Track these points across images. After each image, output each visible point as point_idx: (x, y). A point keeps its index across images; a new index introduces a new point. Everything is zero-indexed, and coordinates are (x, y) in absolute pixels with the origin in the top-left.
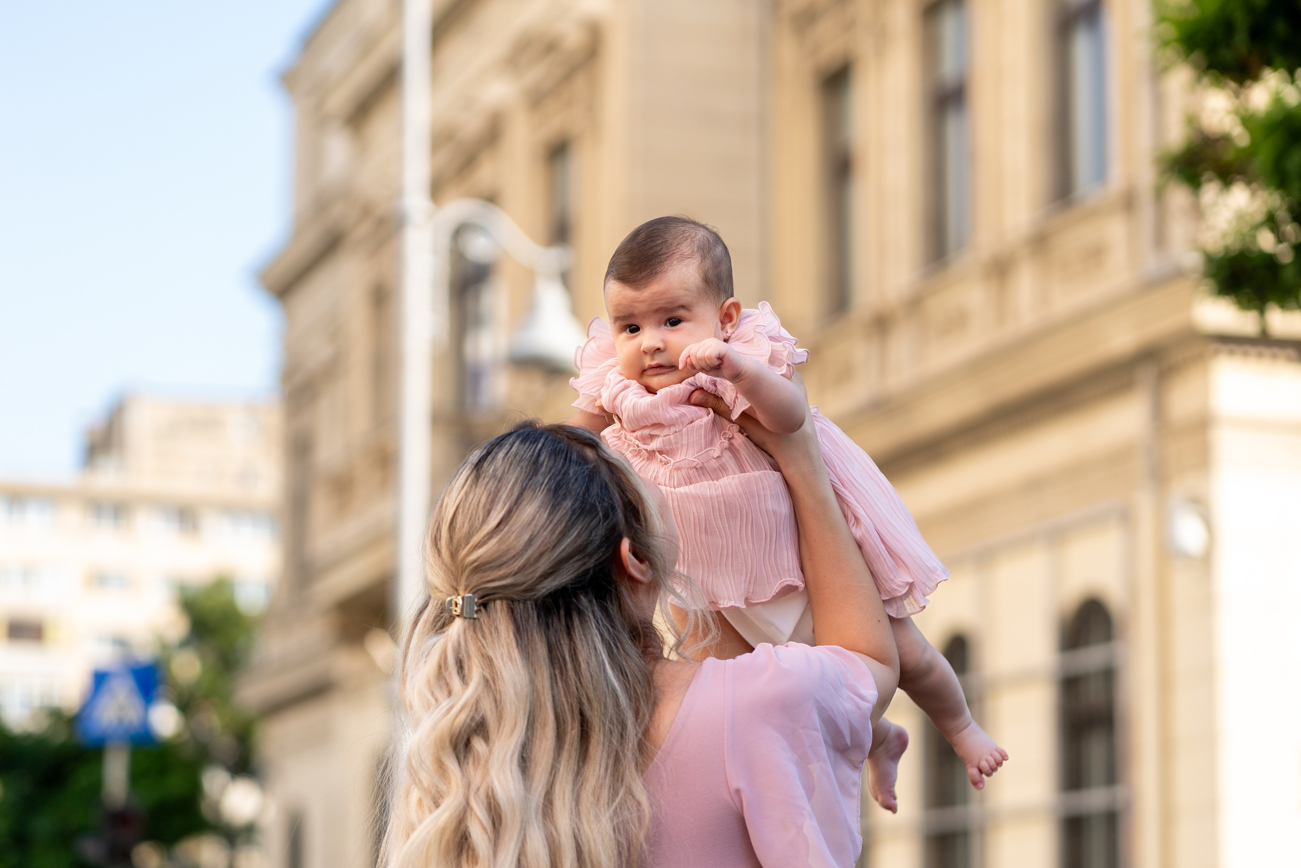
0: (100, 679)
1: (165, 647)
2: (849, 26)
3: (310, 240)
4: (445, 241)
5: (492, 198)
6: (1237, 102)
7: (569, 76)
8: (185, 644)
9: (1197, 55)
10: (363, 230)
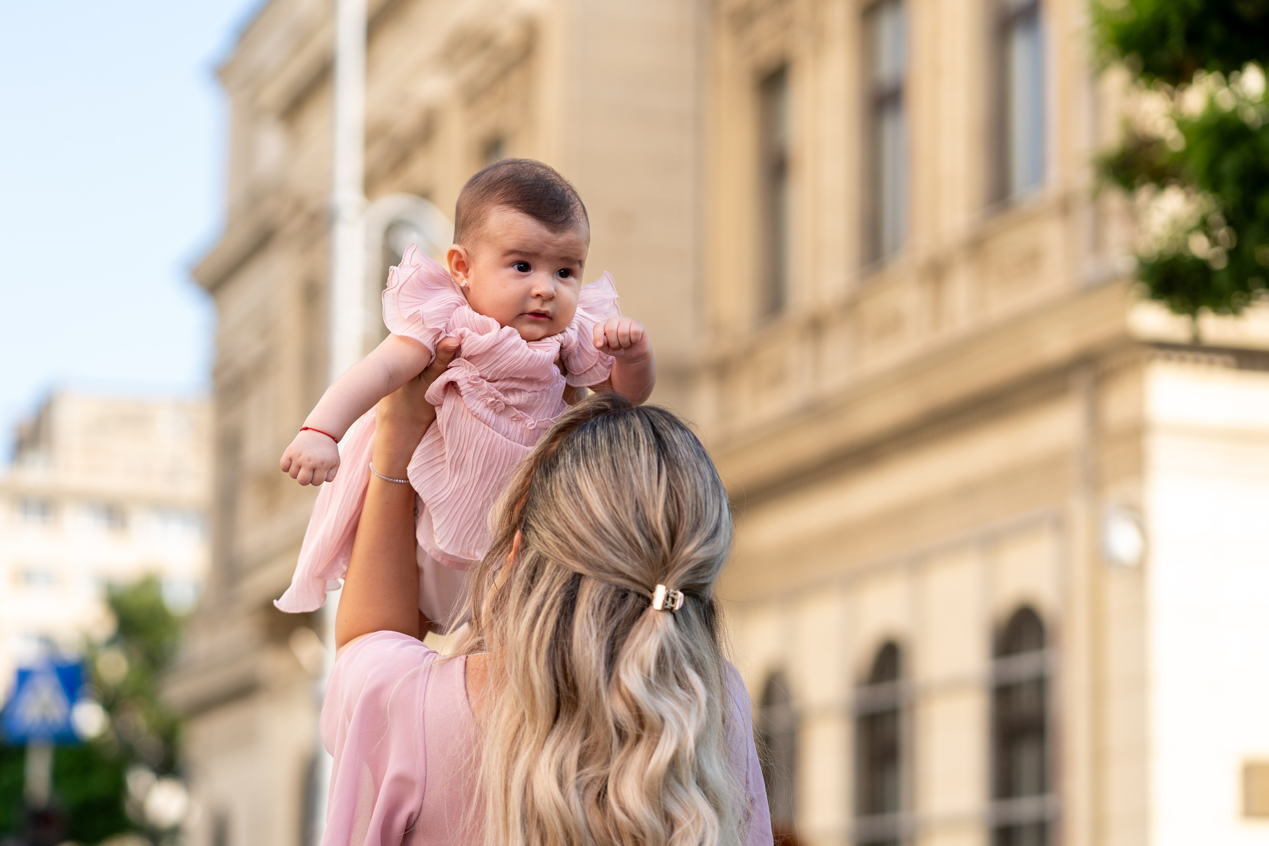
0: (23, 677)
1: (91, 646)
2: (787, 25)
3: (242, 235)
4: (377, 237)
5: (426, 195)
6: (1171, 104)
7: (504, 74)
8: (112, 642)
9: (1133, 57)
10: (296, 224)
